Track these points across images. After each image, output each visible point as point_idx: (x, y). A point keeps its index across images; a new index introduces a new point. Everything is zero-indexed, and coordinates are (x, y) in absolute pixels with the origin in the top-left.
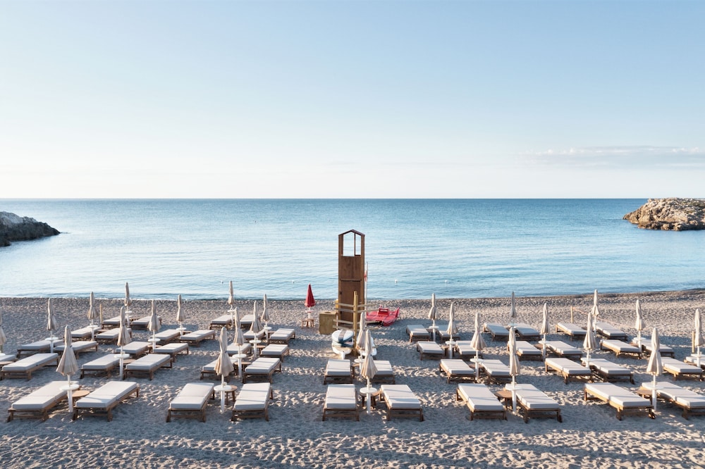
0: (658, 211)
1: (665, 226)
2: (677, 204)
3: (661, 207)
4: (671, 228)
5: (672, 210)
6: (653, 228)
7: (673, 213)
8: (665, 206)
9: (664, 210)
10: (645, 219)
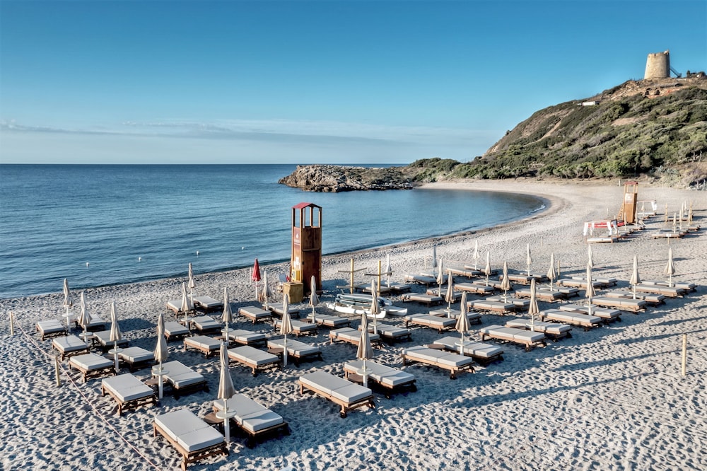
0: (312, 176)
1: (325, 188)
2: (324, 169)
3: (314, 172)
4: (330, 190)
5: (323, 175)
6: (317, 191)
7: (324, 177)
8: (317, 172)
9: (317, 175)
10: (302, 183)
